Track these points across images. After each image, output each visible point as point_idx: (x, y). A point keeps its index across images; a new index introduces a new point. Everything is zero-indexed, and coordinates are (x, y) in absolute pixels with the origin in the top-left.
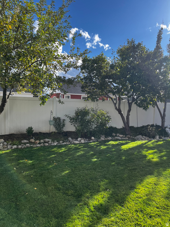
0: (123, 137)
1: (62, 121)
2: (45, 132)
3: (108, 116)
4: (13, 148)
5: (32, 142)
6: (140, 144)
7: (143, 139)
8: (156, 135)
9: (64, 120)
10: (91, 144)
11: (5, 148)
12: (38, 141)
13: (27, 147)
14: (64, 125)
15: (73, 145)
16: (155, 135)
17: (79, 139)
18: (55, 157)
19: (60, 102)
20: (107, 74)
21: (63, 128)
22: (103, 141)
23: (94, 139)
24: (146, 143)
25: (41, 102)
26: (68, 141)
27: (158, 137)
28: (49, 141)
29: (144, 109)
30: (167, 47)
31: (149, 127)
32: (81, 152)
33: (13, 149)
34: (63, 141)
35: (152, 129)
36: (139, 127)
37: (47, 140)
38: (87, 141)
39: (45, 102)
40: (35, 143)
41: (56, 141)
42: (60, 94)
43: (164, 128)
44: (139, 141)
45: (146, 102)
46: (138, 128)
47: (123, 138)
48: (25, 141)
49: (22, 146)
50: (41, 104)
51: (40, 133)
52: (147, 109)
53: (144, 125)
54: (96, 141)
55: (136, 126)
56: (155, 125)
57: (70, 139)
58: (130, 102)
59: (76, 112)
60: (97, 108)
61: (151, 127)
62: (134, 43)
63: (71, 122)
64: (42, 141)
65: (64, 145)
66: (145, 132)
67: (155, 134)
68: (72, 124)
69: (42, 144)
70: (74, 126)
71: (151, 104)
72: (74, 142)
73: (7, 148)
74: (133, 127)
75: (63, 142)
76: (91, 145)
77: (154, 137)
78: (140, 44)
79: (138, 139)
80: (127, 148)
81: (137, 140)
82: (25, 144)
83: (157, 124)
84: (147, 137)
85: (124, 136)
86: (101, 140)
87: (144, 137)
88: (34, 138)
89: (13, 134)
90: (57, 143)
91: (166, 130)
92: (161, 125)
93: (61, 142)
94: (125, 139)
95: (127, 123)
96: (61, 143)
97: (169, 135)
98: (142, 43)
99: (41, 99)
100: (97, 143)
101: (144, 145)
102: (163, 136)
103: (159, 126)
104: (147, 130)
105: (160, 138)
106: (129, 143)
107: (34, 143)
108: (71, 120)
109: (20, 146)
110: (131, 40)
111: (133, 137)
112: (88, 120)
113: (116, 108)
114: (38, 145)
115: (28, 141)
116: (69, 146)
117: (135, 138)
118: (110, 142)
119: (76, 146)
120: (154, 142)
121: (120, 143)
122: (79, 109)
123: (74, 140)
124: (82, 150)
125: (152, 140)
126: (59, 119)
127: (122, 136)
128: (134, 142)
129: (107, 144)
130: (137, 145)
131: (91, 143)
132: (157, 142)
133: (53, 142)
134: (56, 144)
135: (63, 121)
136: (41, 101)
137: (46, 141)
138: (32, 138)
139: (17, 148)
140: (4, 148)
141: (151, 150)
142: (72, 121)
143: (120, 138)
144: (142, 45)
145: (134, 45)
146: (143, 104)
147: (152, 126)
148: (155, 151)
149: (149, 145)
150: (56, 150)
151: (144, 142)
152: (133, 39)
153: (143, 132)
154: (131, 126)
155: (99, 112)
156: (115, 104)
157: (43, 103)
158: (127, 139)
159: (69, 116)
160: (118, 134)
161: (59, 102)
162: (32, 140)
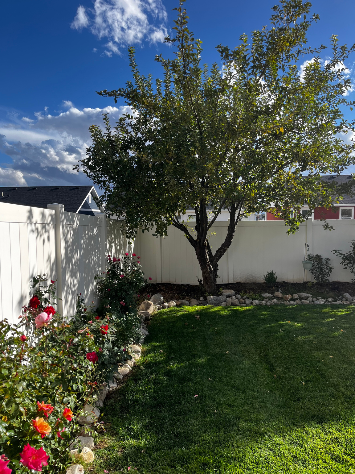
1: (324, 262)
2: (292, 282)
4: (255, 304)
5: (279, 298)
9: (328, 260)
11: (243, 303)
12: (289, 296)
13: (276, 305)
18: (334, 321)
19: (327, 228)
21: (328, 274)
26: (344, 299)
28: (308, 297)
34: (333, 298)
37: (304, 295)
40: (285, 298)
41: (320, 297)
48: (266, 294)
49: (267, 302)
50: (288, 232)
51: (284, 282)
57: (347, 295)
63: (344, 264)
64: (296, 296)
65: (339, 304)
69: (298, 301)
70: (352, 271)
73: (245, 303)
75: (333, 300)
82: (270, 299)
88: (280, 290)
89: (240, 283)
90: (324, 300)
93: (330, 299)
96: (330, 302)
99: (288, 223)
107: (282, 298)
108: (344, 259)
109: (264, 302)
114: (292, 302)
115: (271, 295)
123: (354, 298)
126: (318, 257)
133: (315, 299)
134: (322, 303)
135: (327, 262)
136: (290, 227)
137: (303, 296)
138: (278, 291)
139: (260, 305)
140: (240, 303)
142: (347, 262)
150: (331, 312)
157: (293, 230)
159: (341, 252)
161: (324, 227)
162: (279, 294)
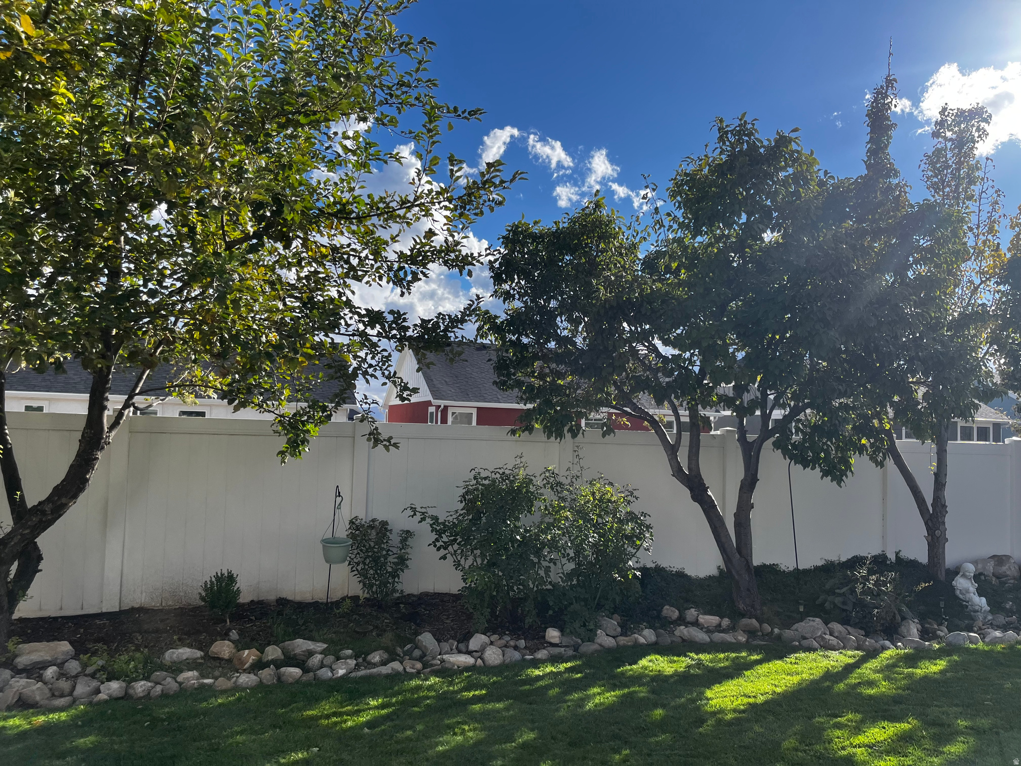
0: (719, 628)
1: (395, 539)
2: (308, 598)
3: (632, 517)
4: (103, 696)
5: (220, 659)
6: (817, 673)
7: (834, 641)
8: (904, 618)
9: (407, 535)
10: (537, 672)
12: (249, 655)
13: (183, 692)
14: (402, 561)
15: (433, 680)
16: (898, 618)
17: (477, 641)
18: (307, 762)
19: (377, 441)
20: (618, 297)
21: (395, 575)
22: (609, 650)
23: (556, 641)
24: (849, 669)
25: (282, 443)
26: (417, 653)
27: (913, 629)
28: (311, 653)
29: (825, 474)
30: (923, 166)
31: (864, 572)
32: (463, 732)
33: (99, 703)
34: (386, 649)
35: (877, 583)
36: (806, 572)
37: (301, 645)
38: (517, 655)
39: (304, 441)
40: (235, 661)
41: (349, 652)
42: (429, 403)
43: (942, 576)
44: (812, 656)
45: (838, 440)
46: (798, 573)
47: (718, 637)
48: (180, 651)
49: (157, 684)
50: (282, 453)
51: (282, 602)
52: (843, 473)
53: (833, 558)
54: (570, 652)
55: (787, 563)
56: (892, 557)
57: (427, 639)
58: (751, 437)
59: (467, 493)
60: (575, 472)
61: (871, 572)
62: (750, 134)
63: (438, 544)
64: (273, 652)
65: (387, 676)
66: (838, 600)
67: (900, 611)
68: (444, 558)
69: (267, 674)
70: (457, 565)
71: (861, 449)
72: (443, 661)
73: (71, 693)
74: (771, 569)
75: (386, 656)
76: (539, 678)
77: (892, 632)
78: (783, 141)
79: (805, 643)
80: (741, 702)
81: (795, 650)
82: (176, 668)
83: (903, 555)
84: (855, 626)
85: (726, 622)
86: (595, 647)
87: (837, 627)
88: (234, 634)
89: (141, 610)
90: (352, 663)
91: (953, 589)
92: (923, 558)
93: (376, 657)
94: (729, 637)
95: (739, 549)
96: (375, 665)
97: (973, 619)
98: (793, 135)
99: (284, 428)
100: (569, 665)
101: (841, 686)
102: (941, 624)
103: (913, 564)
104: (853, 591)
105: (926, 634)
106: (750, 666)
107: (229, 661)
108: (440, 533)
109: (141, 687)
110: (737, 122)
111: (776, 631)
112: (523, 537)
113: (678, 472)
114: (246, 679)
115: (199, 654)
116: (414, 683)
117: (788, 633)
118: (644, 662)
119: (451, 683)
120: (894, 665)
121: (700, 664)
122: (484, 474)
123: (446, 646)
124: (474, 718)
125: (884, 648)
126: (383, 528)
127: (711, 620)
128: (781, 657)
129: (623, 673)
130: (796, 679)
131: (536, 664)
132: (912, 660)
133: (330, 659)
134: (341, 672)
135: (404, 541)
136: (285, 439)
137: (298, 651)
138: (225, 636)
139: (126, 697)
140: (53, 695)
141: (885, 724)
142: (445, 539)
143: (701, 636)
144: (794, 146)
145: (753, 147)
146: (822, 450)
147: (879, 563)
148: (904, 726)
149: (871, 684)
150: (328, 717)
151: (838, 659)
152: (748, 118)
153: (830, 598)
154: (764, 566)
155: (586, 490)
156: (672, 450)
157: (295, 445)
158: (742, 638)
159: (431, 512)
160: (691, 614)
161: (369, 440)
162: (224, 648)
